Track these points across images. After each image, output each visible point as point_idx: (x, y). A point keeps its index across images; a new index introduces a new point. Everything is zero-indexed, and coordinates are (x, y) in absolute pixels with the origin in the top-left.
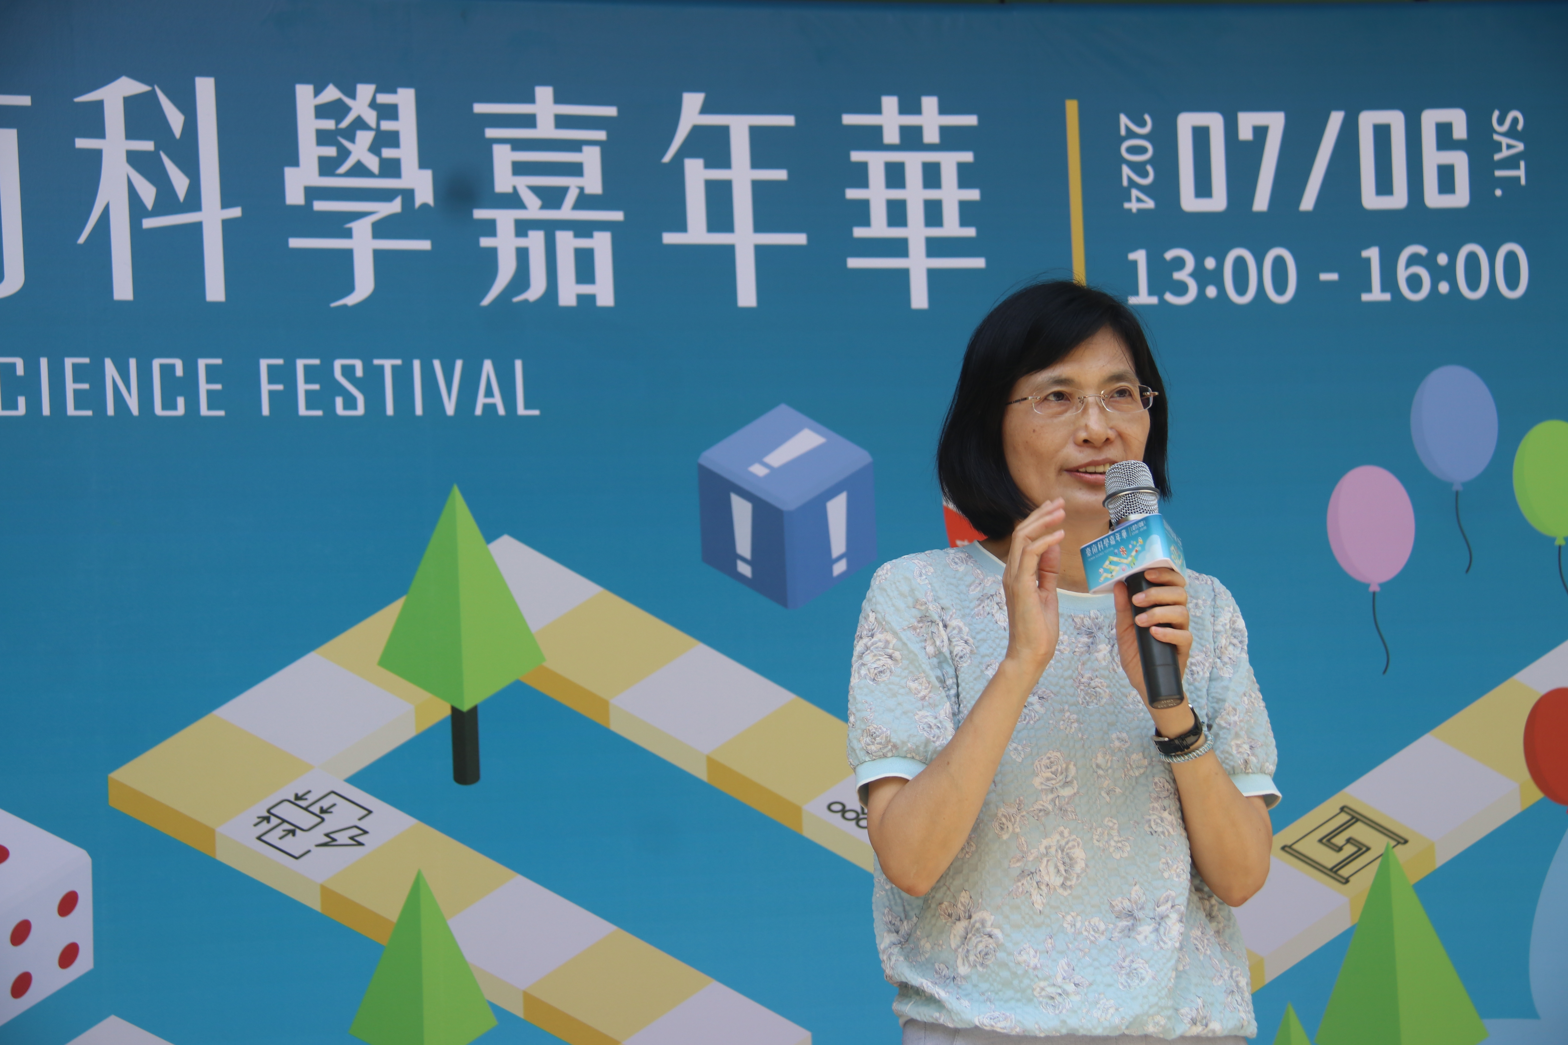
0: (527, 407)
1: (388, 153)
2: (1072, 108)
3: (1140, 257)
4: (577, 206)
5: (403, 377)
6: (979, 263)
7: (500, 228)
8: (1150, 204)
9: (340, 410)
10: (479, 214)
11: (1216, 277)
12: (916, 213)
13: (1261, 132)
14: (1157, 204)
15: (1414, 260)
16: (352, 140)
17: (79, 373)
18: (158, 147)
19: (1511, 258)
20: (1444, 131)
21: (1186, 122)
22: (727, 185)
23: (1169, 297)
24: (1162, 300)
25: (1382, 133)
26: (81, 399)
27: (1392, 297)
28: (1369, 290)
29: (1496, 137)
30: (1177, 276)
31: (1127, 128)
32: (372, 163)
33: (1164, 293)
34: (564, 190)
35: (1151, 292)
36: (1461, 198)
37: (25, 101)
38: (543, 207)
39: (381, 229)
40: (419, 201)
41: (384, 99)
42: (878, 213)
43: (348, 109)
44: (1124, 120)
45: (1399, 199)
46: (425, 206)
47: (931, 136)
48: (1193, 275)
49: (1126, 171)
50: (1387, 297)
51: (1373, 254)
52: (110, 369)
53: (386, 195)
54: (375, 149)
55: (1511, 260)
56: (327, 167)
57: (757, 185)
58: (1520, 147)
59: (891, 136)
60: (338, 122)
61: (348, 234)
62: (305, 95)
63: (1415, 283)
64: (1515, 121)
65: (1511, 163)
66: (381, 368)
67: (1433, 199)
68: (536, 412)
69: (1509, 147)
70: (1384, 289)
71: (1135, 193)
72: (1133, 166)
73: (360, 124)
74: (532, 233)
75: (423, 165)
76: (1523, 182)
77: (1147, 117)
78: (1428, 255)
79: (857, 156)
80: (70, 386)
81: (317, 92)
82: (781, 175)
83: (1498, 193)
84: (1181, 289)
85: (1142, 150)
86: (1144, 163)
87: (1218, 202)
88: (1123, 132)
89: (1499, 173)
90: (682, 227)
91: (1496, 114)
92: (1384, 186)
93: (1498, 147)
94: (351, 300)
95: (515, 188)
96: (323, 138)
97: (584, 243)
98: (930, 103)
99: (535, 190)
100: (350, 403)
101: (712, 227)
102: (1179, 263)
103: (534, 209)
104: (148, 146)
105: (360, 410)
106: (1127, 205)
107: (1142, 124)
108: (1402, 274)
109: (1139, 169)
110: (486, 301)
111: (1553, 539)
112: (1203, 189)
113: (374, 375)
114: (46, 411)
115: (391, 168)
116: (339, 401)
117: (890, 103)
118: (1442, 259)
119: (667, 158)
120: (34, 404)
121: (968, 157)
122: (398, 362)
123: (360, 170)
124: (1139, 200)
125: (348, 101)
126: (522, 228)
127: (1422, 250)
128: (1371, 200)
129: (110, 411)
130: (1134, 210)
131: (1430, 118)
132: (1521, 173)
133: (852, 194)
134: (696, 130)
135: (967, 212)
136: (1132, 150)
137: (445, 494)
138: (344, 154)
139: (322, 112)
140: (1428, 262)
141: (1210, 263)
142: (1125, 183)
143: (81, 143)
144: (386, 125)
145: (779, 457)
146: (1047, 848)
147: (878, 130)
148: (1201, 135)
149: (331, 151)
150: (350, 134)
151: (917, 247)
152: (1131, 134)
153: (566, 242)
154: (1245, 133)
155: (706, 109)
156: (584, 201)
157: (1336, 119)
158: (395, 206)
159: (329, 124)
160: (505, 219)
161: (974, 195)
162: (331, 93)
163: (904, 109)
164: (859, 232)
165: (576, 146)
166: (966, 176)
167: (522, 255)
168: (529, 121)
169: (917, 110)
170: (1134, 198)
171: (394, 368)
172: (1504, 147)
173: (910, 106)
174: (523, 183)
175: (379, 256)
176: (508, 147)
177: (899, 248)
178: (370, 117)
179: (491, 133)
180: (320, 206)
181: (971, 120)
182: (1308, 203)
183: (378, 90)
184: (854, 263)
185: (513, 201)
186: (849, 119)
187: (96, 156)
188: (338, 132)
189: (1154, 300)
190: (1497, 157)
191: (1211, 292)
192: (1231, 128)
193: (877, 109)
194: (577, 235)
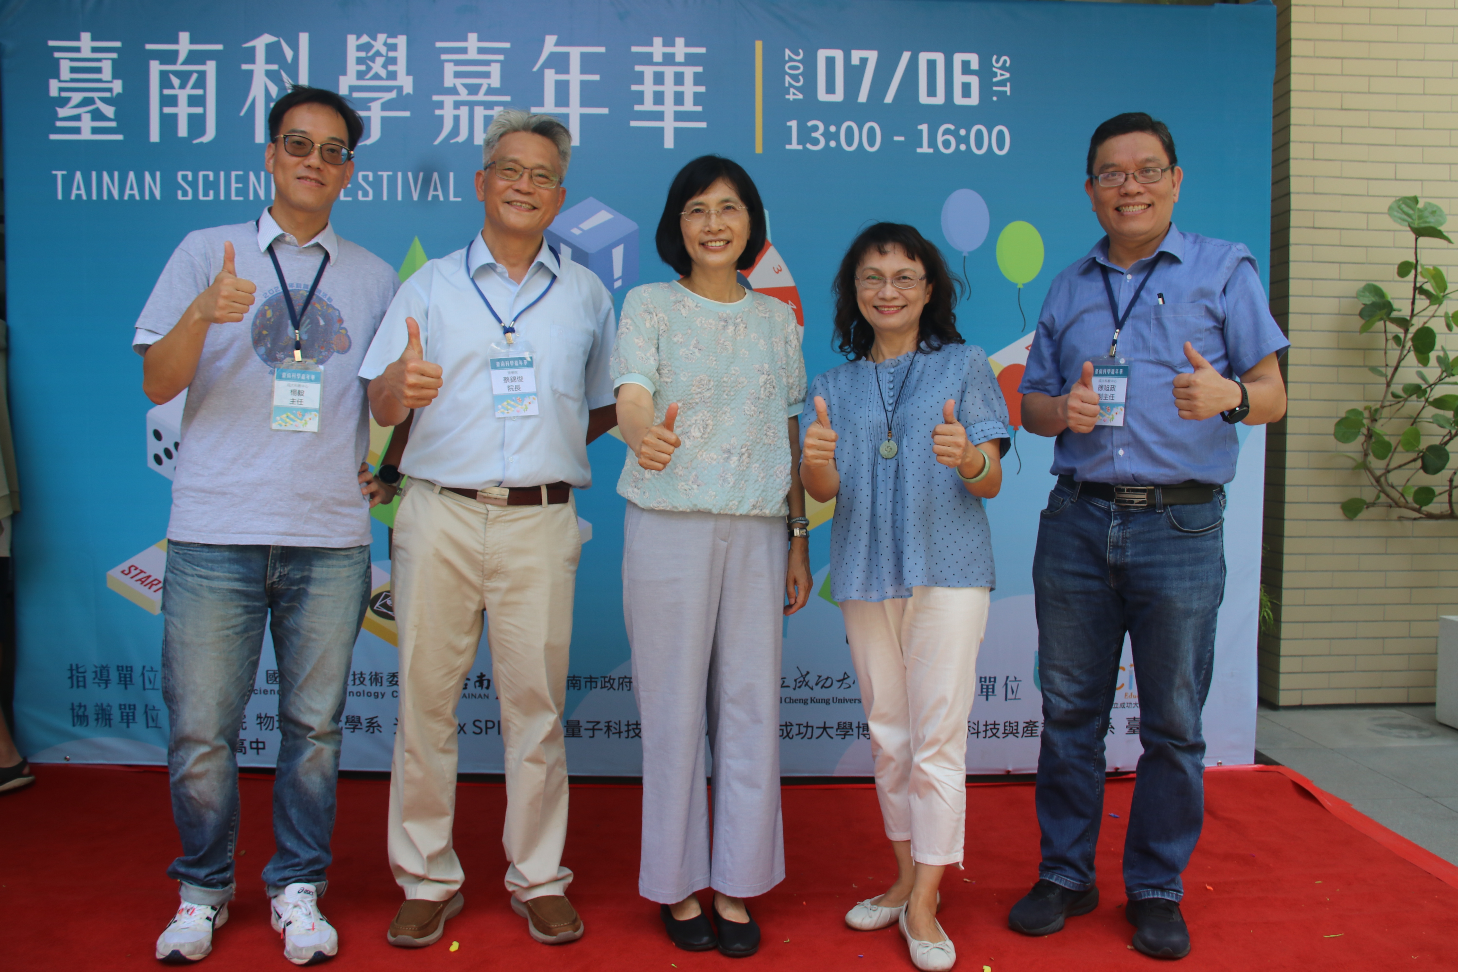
0: (455, 196)
1: (391, 68)
2: (759, 45)
3: (793, 124)
4: (487, 93)
5: (392, 181)
6: (703, 125)
7: (446, 105)
8: (800, 96)
9: (360, 197)
10: (435, 98)
11: (836, 136)
12: (669, 98)
13: (864, 61)
14: (804, 97)
15: (947, 132)
16: (374, 62)
17: (238, 179)
18: (280, 68)
19: (1001, 134)
20: (966, 65)
21: (822, 55)
22: (567, 83)
23: (809, 146)
24: (804, 147)
25: (932, 65)
26: (239, 192)
27: (934, 151)
28: (921, 147)
29: (994, 69)
30: (814, 135)
31: (789, 56)
32: (383, 73)
33: (806, 144)
34: (479, 86)
35: (799, 143)
36: (974, 100)
37: (220, 47)
38: (469, 94)
39: (386, 106)
40: (405, 92)
41: (391, 41)
42: (649, 98)
43: (372, 46)
44: (787, 52)
45: (940, 99)
46: (408, 94)
47: (680, 58)
48: (822, 135)
49: (788, 79)
50: (931, 151)
51: (924, 128)
52: (252, 176)
53: (389, 89)
54: (385, 66)
55: (1001, 135)
56: (360, 75)
57: (583, 83)
58: (1007, 75)
59: (658, 58)
60: (367, 52)
61: (369, 109)
62: (352, 41)
63: (947, 144)
64: (1005, 62)
65: (1002, 83)
66: (382, 176)
67: (959, 100)
68: (459, 199)
69: (1002, 75)
70: (929, 147)
71: (792, 90)
72: (792, 76)
73: (378, 54)
74: (462, 108)
75: (408, 74)
76: (1008, 94)
77: (801, 51)
78: (955, 129)
79: (638, 68)
80: (234, 186)
81: (358, 38)
82: (596, 77)
83: (995, 99)
84: (816, 142)
85: (797, 68)
86: (799, 75)
87: (838, 96)
88: (787, 58)
89: (995, 88)
90: (541, 104)
91: (995, 57)
92: (932, 91)
93: (995, 75)
94: (368, 142)
95: (455, 85)
96: (360, 61)
97: (489, 112)
98: (680, 41)
99: (466, 86)
100: (366, 194)
101: (557, 105)
102: (815, 128)
103: (464, 95)
104: (275, 67)
105: (370, 198)
106: (787, 97)
107: (798, 54)
108: (940, 139)
109: (795, 78)
110: (437, 143)
111: (1017, 285)
112: (831, 89)
113: (378, 180)
114: (222, 197)
115: (393, 75)
116: (360, 193)
117: (658, 41)
118: (963, 132)
119: (535, 69)
120: (217, 194)
121: (700, 69)
122: (390, 173)
123: (377, 77)
124: (794, 94)
125: (373, 42)
126: (457, 105)
127: (952, 127)
128: (924, 99)
129: (251, 198)
130: (791, 99)
131: (958, 58)
132: (1007, 89)
133: (634, 88)
134: (552, 55)
135: (698, 98)
136: (791, 68)
137: (411, 241)
138: (369, 69)
139: (360, 48)
140: (955, 134)
141: (833, 129)
142: (787, 85)
143: (245, 67)
144: (391, 54)
145: (588, 225)
146: (696, 420)
147: (650, 55)
148: (830, 62)
149: (363, 68)
150: (373, 59)
151: (669, 116)
152: (791, 60)
153: (480, 112)
154: (855, 61)
155: (557, 44)
156: (490, 91)
157: (906, 56)
158: (393, 95)
159: (363, 54)
160: (449, 101)
161: (702, 89)
162: (365, 39)
163: (665, 45)
164: (637, 108)
165: (487, 63)
166: (698, 80)
167: (457, 119)
168: (464, 51)
169: (673, 45)
170: (791, 93)
171: (389, 176)
172: (999, 75)
173: (669, 42)
174: (459, 82)
175: (384, 120)
176: (452, 64)
177: (659, 116)
178: (383, 50)
179: (444, 57)
180: (356, 95)
181: (703, 50)
182: (889, 99)
183: (388, 37)
184: (633, 124)
185: (454, 91)
186: (635, 49)
187: (251, 73)
188: (368, 58)
189: (800, 147)
190: (995, 80)
191: (833, 144)
192: (847, 58)
193: (651, 44)
194: (485, 109)
